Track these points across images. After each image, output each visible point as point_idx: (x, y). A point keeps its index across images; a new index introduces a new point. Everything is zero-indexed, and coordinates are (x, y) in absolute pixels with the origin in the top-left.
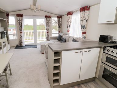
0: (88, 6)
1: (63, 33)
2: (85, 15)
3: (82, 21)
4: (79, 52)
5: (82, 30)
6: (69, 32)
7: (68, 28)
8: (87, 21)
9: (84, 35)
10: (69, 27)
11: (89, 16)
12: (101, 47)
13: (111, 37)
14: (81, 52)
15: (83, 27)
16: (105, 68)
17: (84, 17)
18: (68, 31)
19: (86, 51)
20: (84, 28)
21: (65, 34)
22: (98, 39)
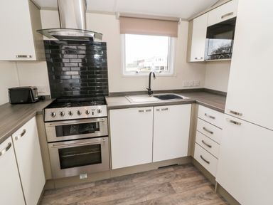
16: (60, 150)
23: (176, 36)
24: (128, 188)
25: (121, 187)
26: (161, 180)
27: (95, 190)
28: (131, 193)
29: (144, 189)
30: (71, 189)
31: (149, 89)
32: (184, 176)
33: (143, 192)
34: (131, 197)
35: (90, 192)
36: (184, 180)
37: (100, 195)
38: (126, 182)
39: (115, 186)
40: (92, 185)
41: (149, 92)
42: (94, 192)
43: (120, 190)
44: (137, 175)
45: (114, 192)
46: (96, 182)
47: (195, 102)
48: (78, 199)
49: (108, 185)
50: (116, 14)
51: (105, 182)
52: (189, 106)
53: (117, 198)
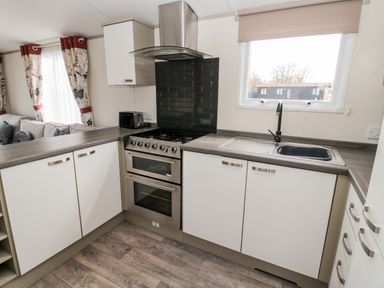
0: (80, 37)
1: (18, 115)
2: (77, 60)
3: (72, 78)
4: (64, 160)
5: (78, 103)
6: (41, 110)
7: (32, 96)
8: (85, 76)
9: (88, 116)
10: (38, 94)
11: (89, 64)
12: (119, 140)
13: (140, 115)
14: (68, 159)
15: (79, 93)
16: (135, 183)
17: (74, 66)
18: (36, 108)
19: (85, 154)
20: (82, 97)
21: (27, 118)
22: (116, 123)
24: (190, 267)
25: (184, 260)
27: (158, 246)
28: (188, 274)
29: (206, 281)
30: (141, 232)
34: (183, 279)
35: (152, 244)
37: (157, 254)
38: (195, 258)
39: (179, 255)
40: (160, 239)
42: (154, 247)
43: (180, 263)
44: (214, 259)
45: (171, 260)
46: (167, 238)
48: (137, 244)
49: (174, 249)
51: (175, 243)
53: (168, 269)
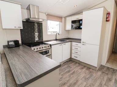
23: (62, 22)
26: (66, 66)
31: (56, 39)
32: (71, 63)
33: (64, 70)
36: (72, 64)
41: (56, 40)
47: (71, 41)
50: (45, 13)
52: (70, 43)
